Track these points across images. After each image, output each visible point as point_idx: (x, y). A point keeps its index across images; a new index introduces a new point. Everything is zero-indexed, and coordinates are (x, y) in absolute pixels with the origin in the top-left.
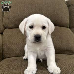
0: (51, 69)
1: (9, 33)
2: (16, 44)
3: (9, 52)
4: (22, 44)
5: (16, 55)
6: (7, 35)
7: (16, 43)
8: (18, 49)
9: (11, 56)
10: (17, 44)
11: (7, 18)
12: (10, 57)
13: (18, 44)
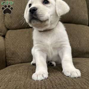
0: (68, 72)
1: (13, 35)
3: (13, 58)
4: (29, 47)
5: (22, 61)
6: (11, 38)
7: (21, 46)
8: (24, 53)
9: (16, 63)
10: (23, 47)
12: (14, 63)
13: (24, 47)
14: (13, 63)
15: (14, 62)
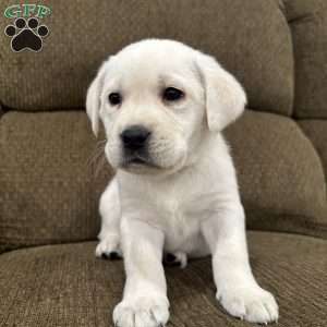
1: (25, 134)
2: (56, 184)
3: (22, 222)
4: (87, 184)
5: (58, 237)
7: (56, 180)
8: (65, 207)
9: (34, 242)
10: (61, 184)
11: (15, 61)
12: (28, 243)
13: (66, 184)
14: (23, 242)
15: (26, 240)
